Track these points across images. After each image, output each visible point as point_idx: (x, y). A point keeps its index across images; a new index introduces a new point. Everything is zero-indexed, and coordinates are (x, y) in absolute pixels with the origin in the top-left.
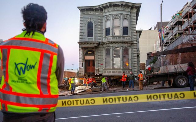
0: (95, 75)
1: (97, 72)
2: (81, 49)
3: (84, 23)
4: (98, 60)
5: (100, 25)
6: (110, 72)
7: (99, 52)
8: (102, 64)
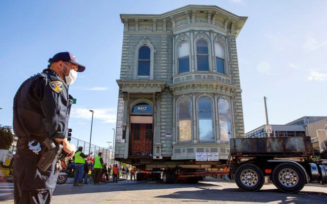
0: (155, 157)
1: (158, 152)
2: (122, 99)
3: (131, 47)
4: (161, 126)
6: (190, 151)
7: (162, 106)
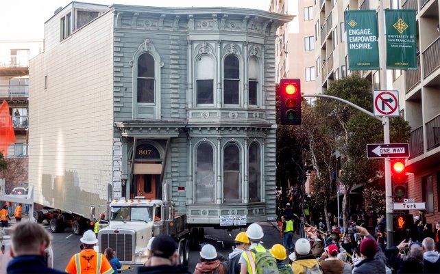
2: (118, 140)
3: (126, 55)
4: (172, 177)
5: (177, 67)
6: (212, 213)
8: (183, 188)
